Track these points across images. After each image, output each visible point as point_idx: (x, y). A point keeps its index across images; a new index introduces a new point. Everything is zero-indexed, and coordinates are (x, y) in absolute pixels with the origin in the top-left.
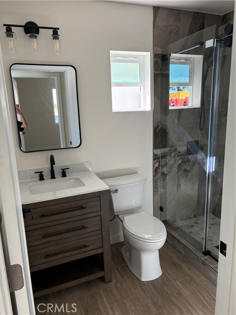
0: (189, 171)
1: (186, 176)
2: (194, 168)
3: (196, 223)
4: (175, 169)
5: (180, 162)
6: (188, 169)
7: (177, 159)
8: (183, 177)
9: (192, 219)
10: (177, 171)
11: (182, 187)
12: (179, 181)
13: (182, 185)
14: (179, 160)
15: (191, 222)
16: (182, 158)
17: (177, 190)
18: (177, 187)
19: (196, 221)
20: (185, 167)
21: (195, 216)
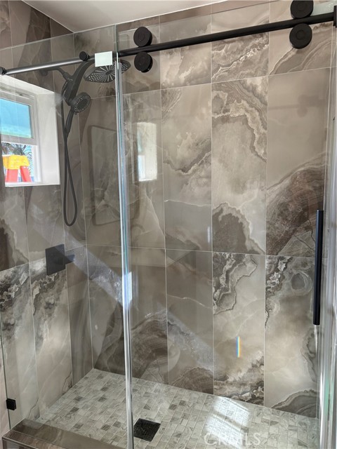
0: (53, 304)
1: (50, 315)
2: (61, 297)
3: (78, 399)
4: (29, 308)
5: (37, 291)
6: (52, 301)
7: (32, 286)
8: (45, 320)
9: (67, 394)
10: (33, 313)
11: (45, 340)
12: (38, 329)
13: (44, 336)
14: (35, 287)
15: (68, 401)
16: (41, 283)
17: (36, 349)
18: (37, 343)
19: (75, 396)
20: (47, 299)
21: (70, 386)
